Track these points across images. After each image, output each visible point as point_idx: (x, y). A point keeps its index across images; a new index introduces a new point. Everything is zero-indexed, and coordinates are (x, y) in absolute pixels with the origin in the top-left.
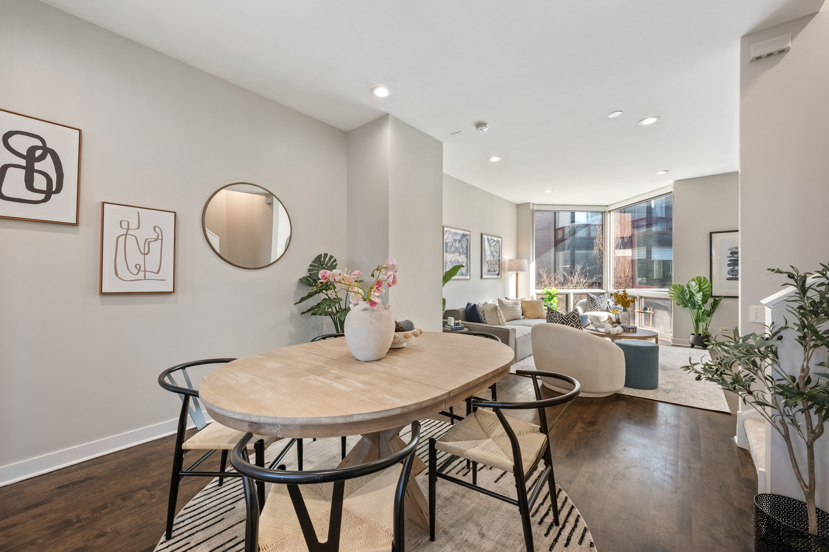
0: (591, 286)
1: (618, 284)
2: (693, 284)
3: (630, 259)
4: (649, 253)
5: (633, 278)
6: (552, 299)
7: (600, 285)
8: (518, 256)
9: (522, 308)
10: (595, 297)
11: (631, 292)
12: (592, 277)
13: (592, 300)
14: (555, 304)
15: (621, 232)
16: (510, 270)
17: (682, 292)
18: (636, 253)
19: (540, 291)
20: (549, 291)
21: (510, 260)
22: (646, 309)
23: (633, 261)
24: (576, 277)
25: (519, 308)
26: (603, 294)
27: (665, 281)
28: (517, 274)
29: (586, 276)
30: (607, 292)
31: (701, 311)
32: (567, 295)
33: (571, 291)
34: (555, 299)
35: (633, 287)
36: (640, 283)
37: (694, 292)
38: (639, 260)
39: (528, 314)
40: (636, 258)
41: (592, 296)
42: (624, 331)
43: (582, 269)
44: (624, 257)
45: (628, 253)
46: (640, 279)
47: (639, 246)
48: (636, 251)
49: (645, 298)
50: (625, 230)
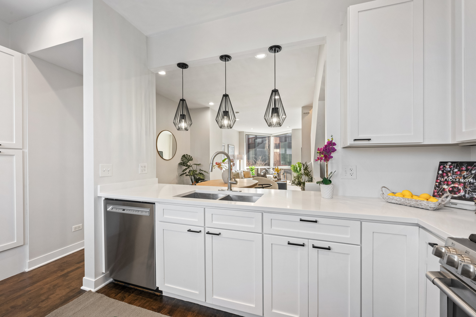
0: (265, 165)
1: (275, 165)
2: (297, 164)
3: (279, 153)
4: (286, 151)
5: (280, 162)
6: (253, 170)
7: (269, 165)
8: (240, 153)
9: (244, 174)
10: (268, 169)
11: (280, 167)
12: (265, 161)
13: (267, 171)
14: (254, 172)
15: (275, 142)
16: (237, 159)
17: (294, 167)
18: (281, 151)
19: (248, 167)
20: (252, 167)
21: (237, 155)
22: (284, 173)
23: (280, 154)
24: (259, 161)
25: (243, 174)
26: (270, 168)
27: (290, 164)
28: (240, 161)
29: (263, 161)
30: (271, 168)
31: (299, 173)
32: (258, 169)
33: (259, 167)
34: (254, 170)
35: (280, 166)
36: (282, 164)
37: (297, 167)
38: (282, 154)
39: (246, 176)
40: (281, 153)
41: (267, 169)
42: (278, 180)
43: (262, 158)
44: (276, 152)
45: (278, 151)
46: (282, 162)
47: (282, 148)
48: (281, 150)
49: (284, 170)
50: (277, 141)
